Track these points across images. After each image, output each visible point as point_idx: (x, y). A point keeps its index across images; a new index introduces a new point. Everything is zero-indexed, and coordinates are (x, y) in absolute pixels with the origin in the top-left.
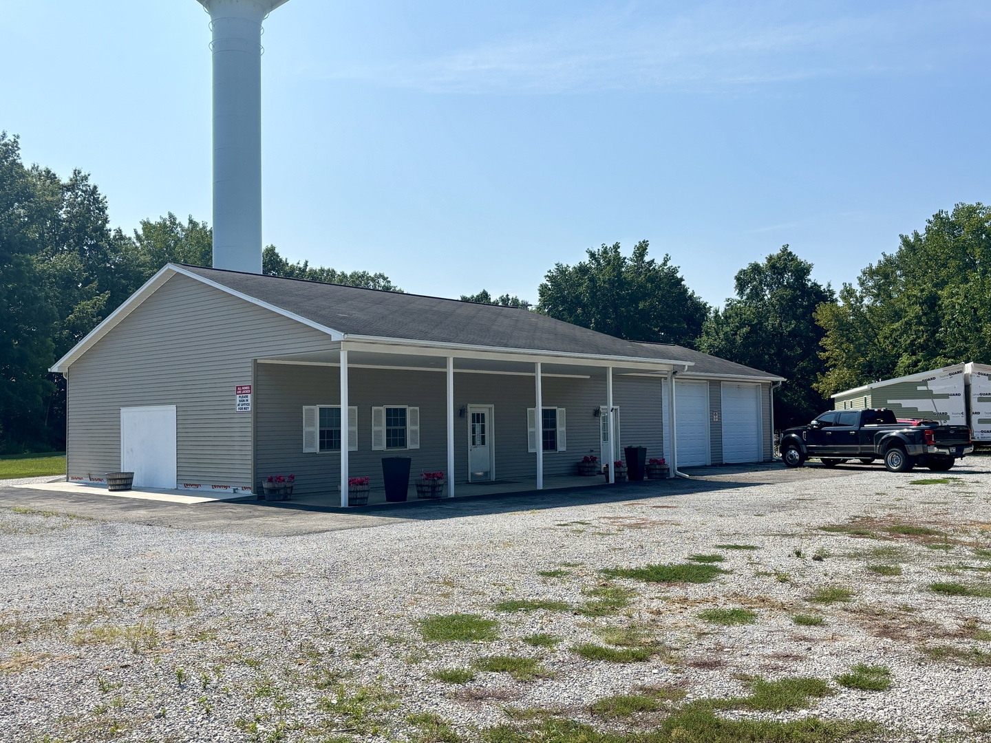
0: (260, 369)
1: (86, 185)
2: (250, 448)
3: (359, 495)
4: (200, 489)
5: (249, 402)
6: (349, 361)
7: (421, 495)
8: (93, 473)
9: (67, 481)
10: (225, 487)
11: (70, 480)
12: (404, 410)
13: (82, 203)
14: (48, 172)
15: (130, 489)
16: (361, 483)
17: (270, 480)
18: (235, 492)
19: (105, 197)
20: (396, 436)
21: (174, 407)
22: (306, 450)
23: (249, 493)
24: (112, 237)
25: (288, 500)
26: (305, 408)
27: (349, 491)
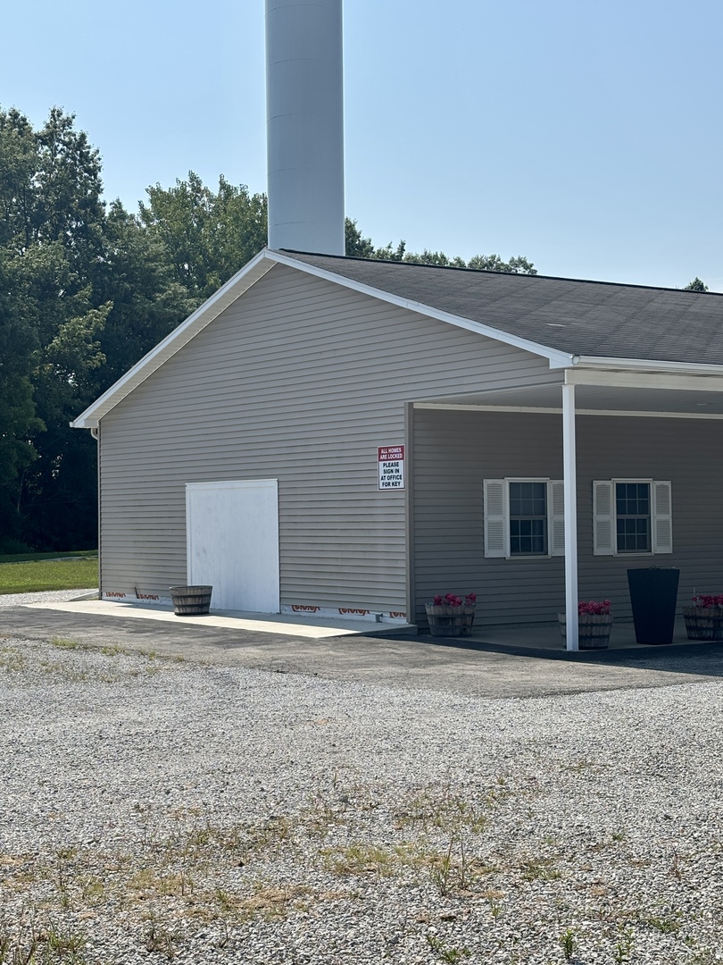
0: (419, 419)
1: (70, 133)
2: (403, 549)
3: (595, 631)
4: (318, 614)
5: (401, 473)
6: (579, 404)
7: (693, 634)
8: (141, 586)
9: (100, 599)
10: (361, 611)
11: (104, 597)
12: (645, 487)
13: (64, 163)
14: (15, 115)
15: (206, 613)
16: (598, 612)
17: (438, 602)
18: (378, 621)
19: (98, 151)
20: (633, 531)
21: (273, 482)
22: (489, 553)
23: (402, 622)
24: (107, 215)
25: (466, 636)
26: (487, 482)
27: (579, 625)
